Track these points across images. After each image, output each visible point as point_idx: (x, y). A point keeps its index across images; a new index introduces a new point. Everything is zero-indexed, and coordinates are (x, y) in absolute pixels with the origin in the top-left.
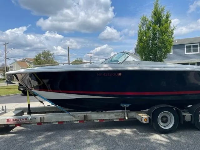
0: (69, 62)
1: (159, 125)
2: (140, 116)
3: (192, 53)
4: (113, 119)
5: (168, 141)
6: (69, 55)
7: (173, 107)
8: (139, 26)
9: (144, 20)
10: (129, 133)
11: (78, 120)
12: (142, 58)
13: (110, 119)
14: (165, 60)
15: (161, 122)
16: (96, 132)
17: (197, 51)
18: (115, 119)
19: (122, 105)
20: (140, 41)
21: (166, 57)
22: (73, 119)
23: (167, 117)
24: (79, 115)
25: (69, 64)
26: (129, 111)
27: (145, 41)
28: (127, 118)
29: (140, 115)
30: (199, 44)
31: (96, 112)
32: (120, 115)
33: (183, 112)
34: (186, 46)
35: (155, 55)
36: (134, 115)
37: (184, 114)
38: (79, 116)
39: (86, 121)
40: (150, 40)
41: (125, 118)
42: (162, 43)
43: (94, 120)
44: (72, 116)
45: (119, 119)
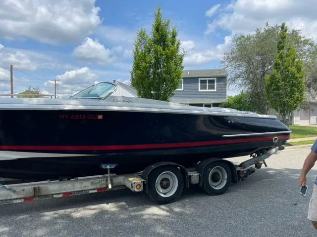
0: (12, 93)
1: (158, 192)
2: (131, 181)
3: (207, 90)
4: (87, 190)
5: (168, 214)
6: (13, 80)
7: (178, 165)
8: (135, 44)
9: (142, 35)
10: (113, 209)
11: (22, 196)
12: (139, 93)
13: (82, 191)
14: (171, 98)
15: (160, 188)
16: (56, 215)
17: (214, 88)
18: (91, 190)
19: (103, 166)
20: (137, 67)
21: (173, 94)
22: (11, 196)
23: (168, 180)
24: (23, 188)
25: (12, 97)
26: (115, 175)
27: (143, 68)
28: (110, 187)
29: (131, 179)
30: (215, 79)
31: (58, 181)
32: (99, 182)
33: (189, 171)
34: (201, 81)
35: (158, 90)
36: (123, 181)
37: (190, 174)
38: (23, 190)
39: (37, 198)
40: (150, 66)
41: (107, 187)
42: (167, 73)
43: (52, 195)
44: (9, 192)
45: (99, 189)
